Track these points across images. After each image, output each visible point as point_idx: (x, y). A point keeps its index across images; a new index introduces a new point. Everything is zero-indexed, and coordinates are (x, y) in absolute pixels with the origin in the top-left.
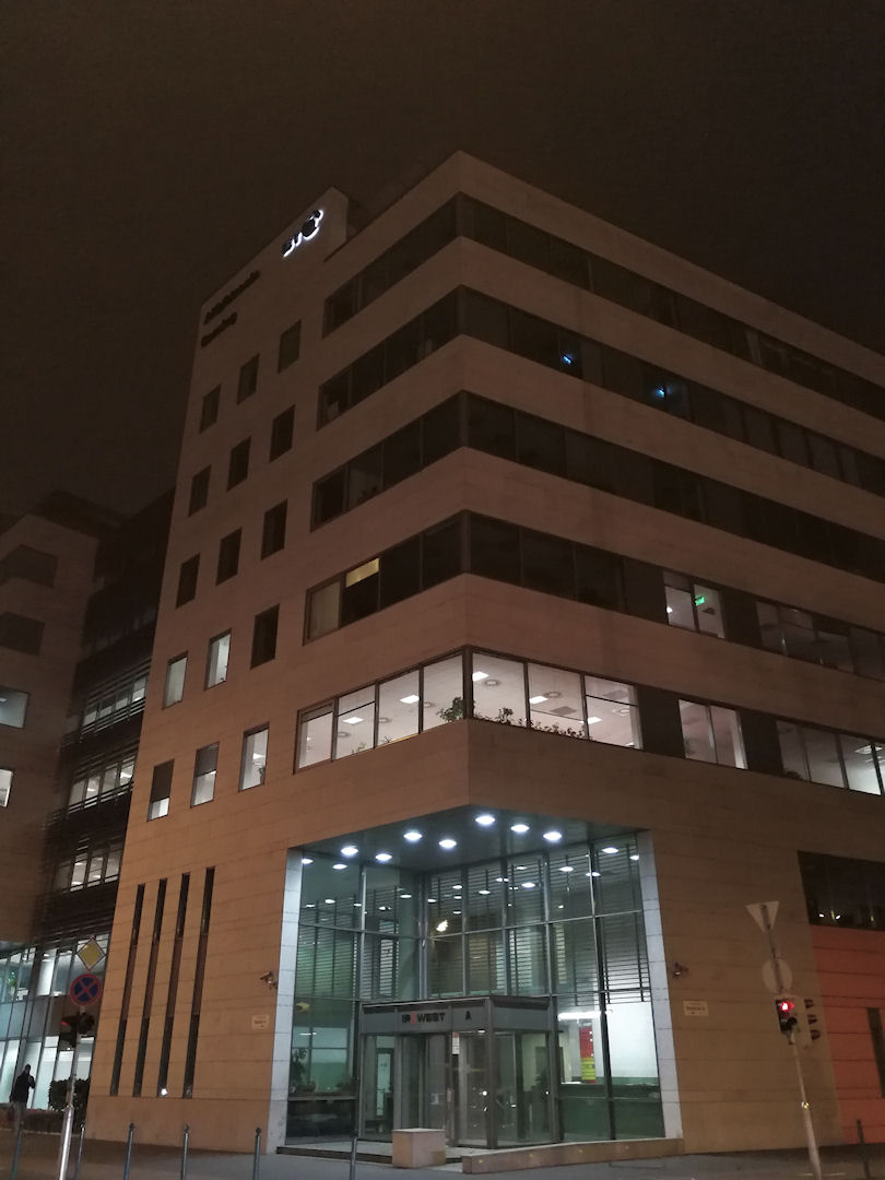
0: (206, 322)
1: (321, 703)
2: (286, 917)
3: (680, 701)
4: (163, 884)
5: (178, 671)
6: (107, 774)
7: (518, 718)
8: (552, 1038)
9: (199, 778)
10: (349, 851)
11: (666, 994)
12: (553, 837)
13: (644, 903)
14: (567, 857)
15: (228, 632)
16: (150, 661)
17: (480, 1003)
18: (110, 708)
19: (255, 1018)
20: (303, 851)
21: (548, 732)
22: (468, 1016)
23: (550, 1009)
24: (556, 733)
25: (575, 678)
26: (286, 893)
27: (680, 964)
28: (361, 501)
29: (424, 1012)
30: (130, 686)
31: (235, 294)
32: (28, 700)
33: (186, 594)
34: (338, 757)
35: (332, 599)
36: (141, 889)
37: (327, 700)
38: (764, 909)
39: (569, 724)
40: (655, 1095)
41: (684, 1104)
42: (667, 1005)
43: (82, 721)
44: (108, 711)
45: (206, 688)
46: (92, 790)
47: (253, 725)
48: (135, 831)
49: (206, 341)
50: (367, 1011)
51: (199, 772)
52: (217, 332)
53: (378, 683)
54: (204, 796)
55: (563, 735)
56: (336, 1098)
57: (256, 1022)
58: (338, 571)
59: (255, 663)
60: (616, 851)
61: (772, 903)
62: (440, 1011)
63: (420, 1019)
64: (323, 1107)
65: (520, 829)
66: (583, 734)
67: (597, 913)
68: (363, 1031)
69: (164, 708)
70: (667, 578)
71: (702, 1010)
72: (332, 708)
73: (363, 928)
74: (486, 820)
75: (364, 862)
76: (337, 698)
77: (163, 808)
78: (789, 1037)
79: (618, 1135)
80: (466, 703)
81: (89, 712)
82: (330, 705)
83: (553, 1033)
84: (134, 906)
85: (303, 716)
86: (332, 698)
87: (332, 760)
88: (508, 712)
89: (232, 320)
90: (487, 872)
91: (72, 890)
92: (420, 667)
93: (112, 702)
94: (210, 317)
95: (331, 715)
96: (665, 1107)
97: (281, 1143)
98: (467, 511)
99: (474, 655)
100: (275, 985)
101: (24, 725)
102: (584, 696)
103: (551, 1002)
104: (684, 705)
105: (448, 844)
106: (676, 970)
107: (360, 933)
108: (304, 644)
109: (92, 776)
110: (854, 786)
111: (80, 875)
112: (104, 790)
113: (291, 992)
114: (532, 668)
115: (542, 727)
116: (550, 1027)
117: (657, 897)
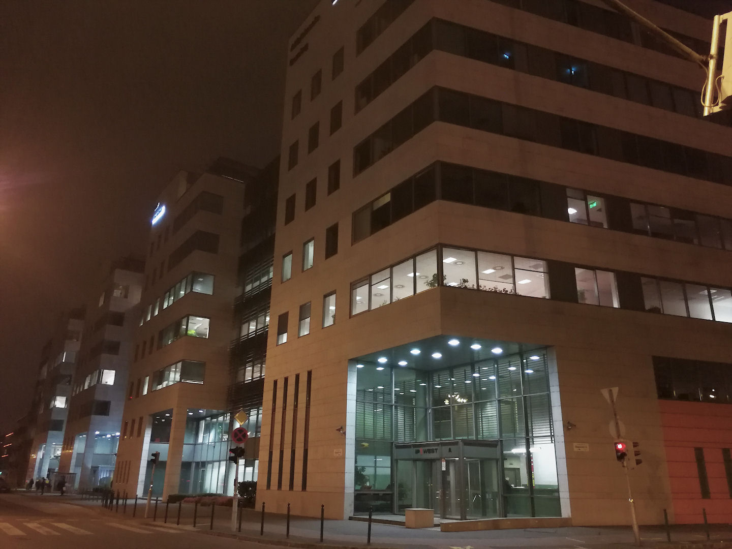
0: (292, 50)
1: (361, 279)
2: (348, 397)
3: (576, 268)
4: (286, 380)
5: (288, 262)
6: (259, 319)
7: (472, 283)
8: (500, 463)
9: (302, 322)
10: (383, 360)
11: (562, 439)
12: (497, 351)
13: (551, 388)
14: (510, 362)
15: (313, 239)
16: (273, 257)
17: (456, 443)
18: (259, 282)
19: (335, 451)
20: (357, 361)
21: (491, 292)
22: (450, 450)
23: (499, 447)
24: (496, 292)
25: (509, 258)
26: (348, 384)
27: (571, 422)
28: (380, 158)
29: (426, 448)
30: (268, 269)
31: (307, 31)
32: (214, 279)
33: (290, 217)
34: (372, 309)
35: (367, 218)
36: (276, 382)
37: (366, 277)
38: (611, 392)
39: (505, 286)
40: (556, 494)
41: (572, 499)
42: (563, 445)
43: (244, 289)
44: (257, 283)
45: (303, 271)
46: (253, 327)
47: (328, 291)
48: (271, 351)
49: (292, 62)
50: (397, 447)
51: (302, 318)
52: (298, 56)
53: (392, 267)
54: (305, 332)
55: (500, 293)
56: (384, 493)
57: (336, 453)
58: (369, 201)
59: (327, 256)
60: (539, 358)
61: (615, 388)
62: (436, 448)
63: (425, 452)
64: (377, 497)
65: (476, 347)
66: (513, 291)
67: (524, 394)
68: (395, 458)
69: (282, 282)
70: (569, 192)
71: (586, 448)
72: (368, 281)
73: (394, 403)
74: (454, 343)
75: (392, 365)
76: (370, 276)
77: (284, 338)
78: (623, 463)
79: (536, 515)
80: (440, 277)
81: (248, 284)
82: (367, 279)
83: (500, 460)
84: (272, 391)
85: (353, 286)
86: (367, 276)
87: (369, 310)
88: (465, 281)
89: (306, 48)
90: (465, 371)
91: (246, 382)
92: (414, 257)
93: (259, 279)
94: (294, 47)
95: (367, 285)
96: (562, 501)
97: (352, 515)
98: (438, 161)
99: (444, 249)
100: (345, 433)
101: (213, 293)
102: (514, 269)
103: (499, 443)
104: (578, 271)
105: (437, 356)
106: (568, 426)
107: (392, 406)
108: (352, 245)
109: (252, 320)
110: (693, 315)
111: (250, 374)
112: (258, 329)
113: (354, 437)
114: (480, 254)
115: (487, 289)
116: (499, 456)
117: (558, 385)
